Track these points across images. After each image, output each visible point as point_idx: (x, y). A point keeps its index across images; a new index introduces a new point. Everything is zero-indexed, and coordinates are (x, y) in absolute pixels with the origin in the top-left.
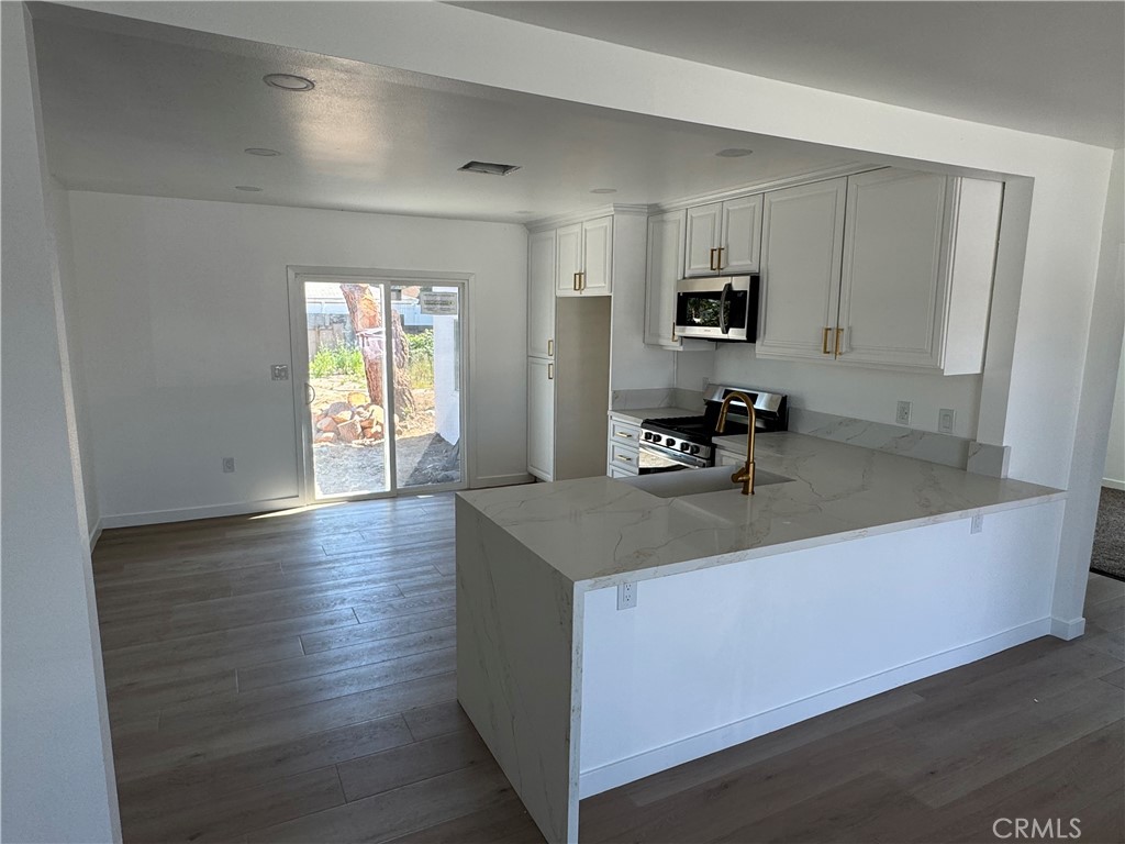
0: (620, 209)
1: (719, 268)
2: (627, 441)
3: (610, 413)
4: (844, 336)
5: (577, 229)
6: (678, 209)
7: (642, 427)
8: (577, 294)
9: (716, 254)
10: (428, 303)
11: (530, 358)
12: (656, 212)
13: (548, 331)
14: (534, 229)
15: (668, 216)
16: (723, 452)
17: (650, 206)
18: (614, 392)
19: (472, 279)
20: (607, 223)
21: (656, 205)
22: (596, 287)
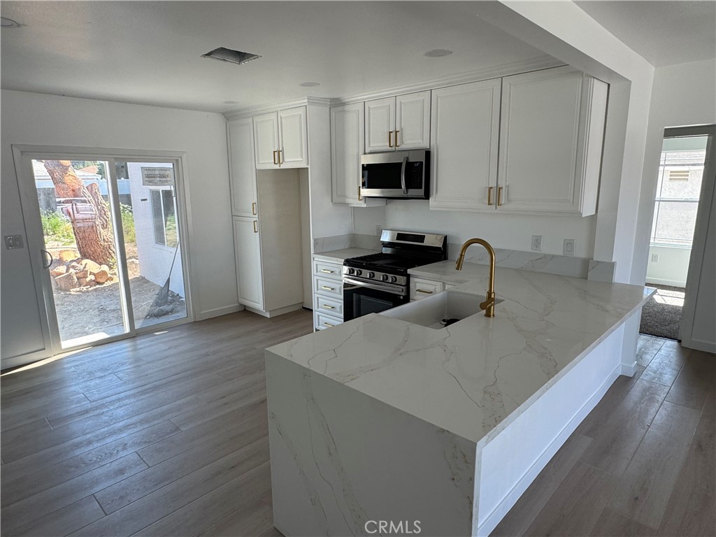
0: (312, 101)
1: (396, 146)
2: (331, 276)
3: (313, 256)
4: (503, 193)
5: (273, 117)
6: (355, 102)
7: (344, 265)
8: (277, 167)
9: (393, 135)
10: (148, 176)
11: (235, 217)
12: (337, 104)
13: (250, 194)
14: (231, 116)
15: (347, 108)
16: (416, 280)
17: (333, 100)
18: (315, 240)
19: (184, 156)
20: (301, 111)
21: (338, 99)
22: (293, 160)
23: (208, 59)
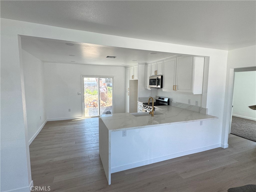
0: (139, 64)
1: (156, 74)
2: (140, 107)
3: (138, 102)
4: (176, 87)
5: (133, 68)
6: (149, 64)
7: (143, 104)
8: (133, 79)
9: (156, 72)
10: (106, 81)
11: (125, 91)
12: (146, 64)
13: (128, 87)
14: (126, 67)
15: (148, 65)
16: (156, 109)
17: (145, 63)
18: (139, 98)
19: (114, 77)
20: (137, 66)
21: (146, 63)
22: (136, 78)
23: (107, 58)
